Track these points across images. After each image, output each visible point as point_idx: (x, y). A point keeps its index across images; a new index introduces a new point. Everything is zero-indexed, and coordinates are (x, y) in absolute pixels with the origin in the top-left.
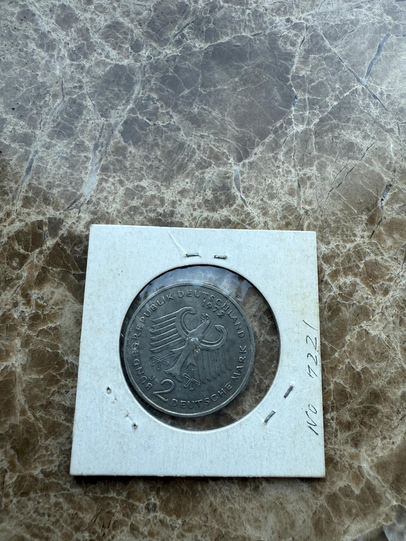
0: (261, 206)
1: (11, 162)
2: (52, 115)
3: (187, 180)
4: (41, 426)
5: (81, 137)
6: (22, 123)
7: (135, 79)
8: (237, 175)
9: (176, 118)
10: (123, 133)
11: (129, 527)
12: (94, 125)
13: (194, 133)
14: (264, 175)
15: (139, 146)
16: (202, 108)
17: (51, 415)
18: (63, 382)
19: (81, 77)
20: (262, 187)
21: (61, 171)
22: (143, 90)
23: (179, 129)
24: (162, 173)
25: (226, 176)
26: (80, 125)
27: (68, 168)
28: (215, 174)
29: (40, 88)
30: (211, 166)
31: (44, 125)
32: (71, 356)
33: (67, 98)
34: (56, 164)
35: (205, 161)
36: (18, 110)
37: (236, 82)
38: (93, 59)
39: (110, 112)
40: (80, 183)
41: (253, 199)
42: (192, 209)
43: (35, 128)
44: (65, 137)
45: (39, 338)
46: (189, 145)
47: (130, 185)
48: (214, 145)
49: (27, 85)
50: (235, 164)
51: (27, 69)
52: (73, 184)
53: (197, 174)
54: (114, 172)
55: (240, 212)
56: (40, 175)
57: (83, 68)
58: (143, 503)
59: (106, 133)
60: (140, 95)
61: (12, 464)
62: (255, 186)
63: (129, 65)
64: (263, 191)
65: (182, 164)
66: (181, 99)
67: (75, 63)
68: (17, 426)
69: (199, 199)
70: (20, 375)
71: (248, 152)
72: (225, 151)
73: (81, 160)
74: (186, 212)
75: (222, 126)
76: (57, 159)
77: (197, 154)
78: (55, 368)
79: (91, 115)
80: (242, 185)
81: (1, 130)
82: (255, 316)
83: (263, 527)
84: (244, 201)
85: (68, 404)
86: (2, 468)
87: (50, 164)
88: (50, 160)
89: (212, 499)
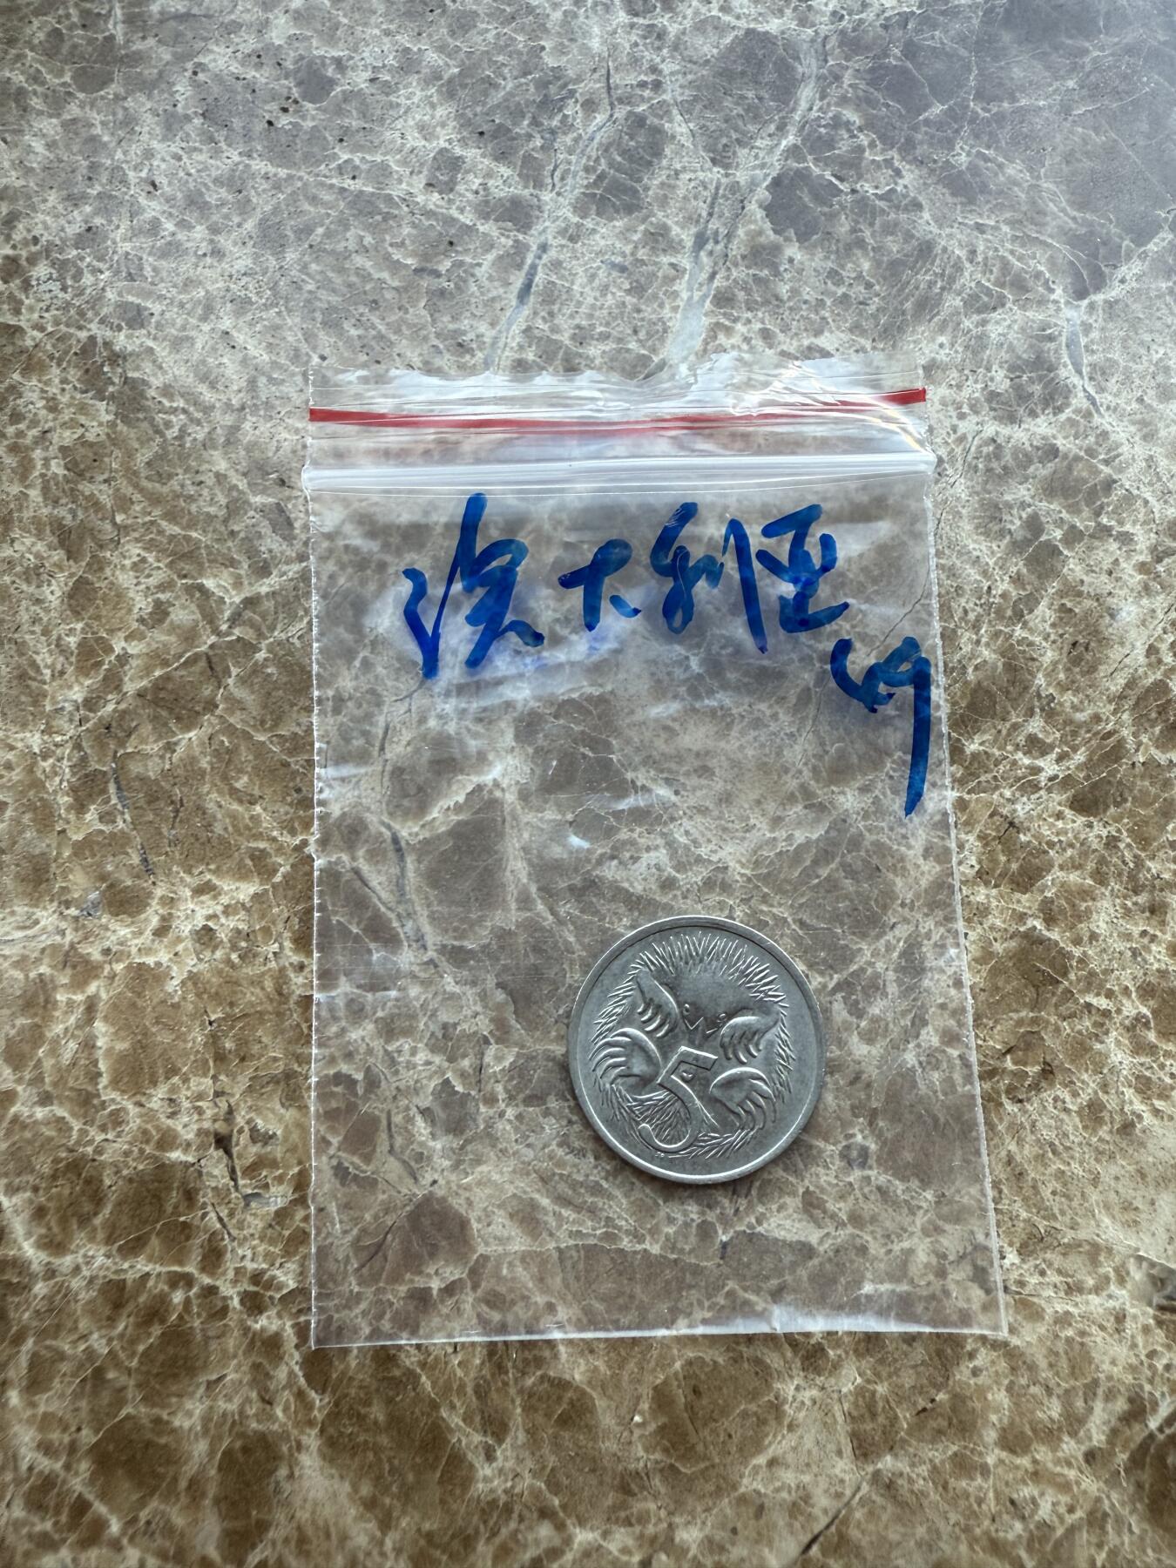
0: (1139, 417)
1: (478, 272)
2: (583, 152)
3: (942, 339)
4: (572, 939)
5: (660, 214)
6: (505, 171)
7: (800, 70)
8: (1074, 334)
9: (910, 178)
10: (770, 210)
11: (799, 1200)
12: (692, 184)
13: (960, 220)
14: (1147, 337)
15: (815, 247)
16: (979, 153)
17: (596, 913)
18: (624, 834)
19: (658, 60)
20: (1140, 368)
21: (610, 301)
22: (822, 98)
23: (918, 206)
24: (875, 316)
25: (1044, 335)
26: (656, 182)
27: (628, 292)
28: (1016, 327)
29: (550, 82)
30: (1003, 305)
31: (563, 179)
32: (643, 770)
33: (621, 112)
34: (596, 283)
35: (989, 292)
36: (494, 137)
37: (1068, 91)
38: (689, 12)
39: (735, 153)
40: (659, 332)
41: (1115, 395)
42: (954, 414)
43: (539, 184)
44: (617, 211)
45: (562, 722)
46: (945, 250)
47: (791, 346)
48: (1012, 252)
49: (515, 73)
50: (1067, 303)
51: (515, 31)
52: (642, 335)
53: (967, 323)
54: (749, 309)
55: (1082, 429)
56: (556, 308)
57: (661, 35)
58: (834, 1144)
59: (725, 207)
60: (814, 114)
61: (501, 1027)
62: (1122, 364)
63: (783, 32)
64: (1142, 378)
65: (927, 297)
66: (924, 129)
67: (641, 21)
68: (510, 933)
69: (973, 389)
70: (513, 810)
71: (1102, 274)
72: (1041, 268)
73: (660, 274)
74: (939, 421)
75: (1033, 202)
76: (599, 268)
77: (967, 274)
78: (603, 797)
79: (685, 159)
80: (1086, 359)
81: (449, 187)
82: (1122, 697)
83: (1144, 1224)
84: (1094, 403)
85: (638, 888)
86: (475, 1033)
87: (581, 279)
88: (580, 270)
89: (1013, 1147)
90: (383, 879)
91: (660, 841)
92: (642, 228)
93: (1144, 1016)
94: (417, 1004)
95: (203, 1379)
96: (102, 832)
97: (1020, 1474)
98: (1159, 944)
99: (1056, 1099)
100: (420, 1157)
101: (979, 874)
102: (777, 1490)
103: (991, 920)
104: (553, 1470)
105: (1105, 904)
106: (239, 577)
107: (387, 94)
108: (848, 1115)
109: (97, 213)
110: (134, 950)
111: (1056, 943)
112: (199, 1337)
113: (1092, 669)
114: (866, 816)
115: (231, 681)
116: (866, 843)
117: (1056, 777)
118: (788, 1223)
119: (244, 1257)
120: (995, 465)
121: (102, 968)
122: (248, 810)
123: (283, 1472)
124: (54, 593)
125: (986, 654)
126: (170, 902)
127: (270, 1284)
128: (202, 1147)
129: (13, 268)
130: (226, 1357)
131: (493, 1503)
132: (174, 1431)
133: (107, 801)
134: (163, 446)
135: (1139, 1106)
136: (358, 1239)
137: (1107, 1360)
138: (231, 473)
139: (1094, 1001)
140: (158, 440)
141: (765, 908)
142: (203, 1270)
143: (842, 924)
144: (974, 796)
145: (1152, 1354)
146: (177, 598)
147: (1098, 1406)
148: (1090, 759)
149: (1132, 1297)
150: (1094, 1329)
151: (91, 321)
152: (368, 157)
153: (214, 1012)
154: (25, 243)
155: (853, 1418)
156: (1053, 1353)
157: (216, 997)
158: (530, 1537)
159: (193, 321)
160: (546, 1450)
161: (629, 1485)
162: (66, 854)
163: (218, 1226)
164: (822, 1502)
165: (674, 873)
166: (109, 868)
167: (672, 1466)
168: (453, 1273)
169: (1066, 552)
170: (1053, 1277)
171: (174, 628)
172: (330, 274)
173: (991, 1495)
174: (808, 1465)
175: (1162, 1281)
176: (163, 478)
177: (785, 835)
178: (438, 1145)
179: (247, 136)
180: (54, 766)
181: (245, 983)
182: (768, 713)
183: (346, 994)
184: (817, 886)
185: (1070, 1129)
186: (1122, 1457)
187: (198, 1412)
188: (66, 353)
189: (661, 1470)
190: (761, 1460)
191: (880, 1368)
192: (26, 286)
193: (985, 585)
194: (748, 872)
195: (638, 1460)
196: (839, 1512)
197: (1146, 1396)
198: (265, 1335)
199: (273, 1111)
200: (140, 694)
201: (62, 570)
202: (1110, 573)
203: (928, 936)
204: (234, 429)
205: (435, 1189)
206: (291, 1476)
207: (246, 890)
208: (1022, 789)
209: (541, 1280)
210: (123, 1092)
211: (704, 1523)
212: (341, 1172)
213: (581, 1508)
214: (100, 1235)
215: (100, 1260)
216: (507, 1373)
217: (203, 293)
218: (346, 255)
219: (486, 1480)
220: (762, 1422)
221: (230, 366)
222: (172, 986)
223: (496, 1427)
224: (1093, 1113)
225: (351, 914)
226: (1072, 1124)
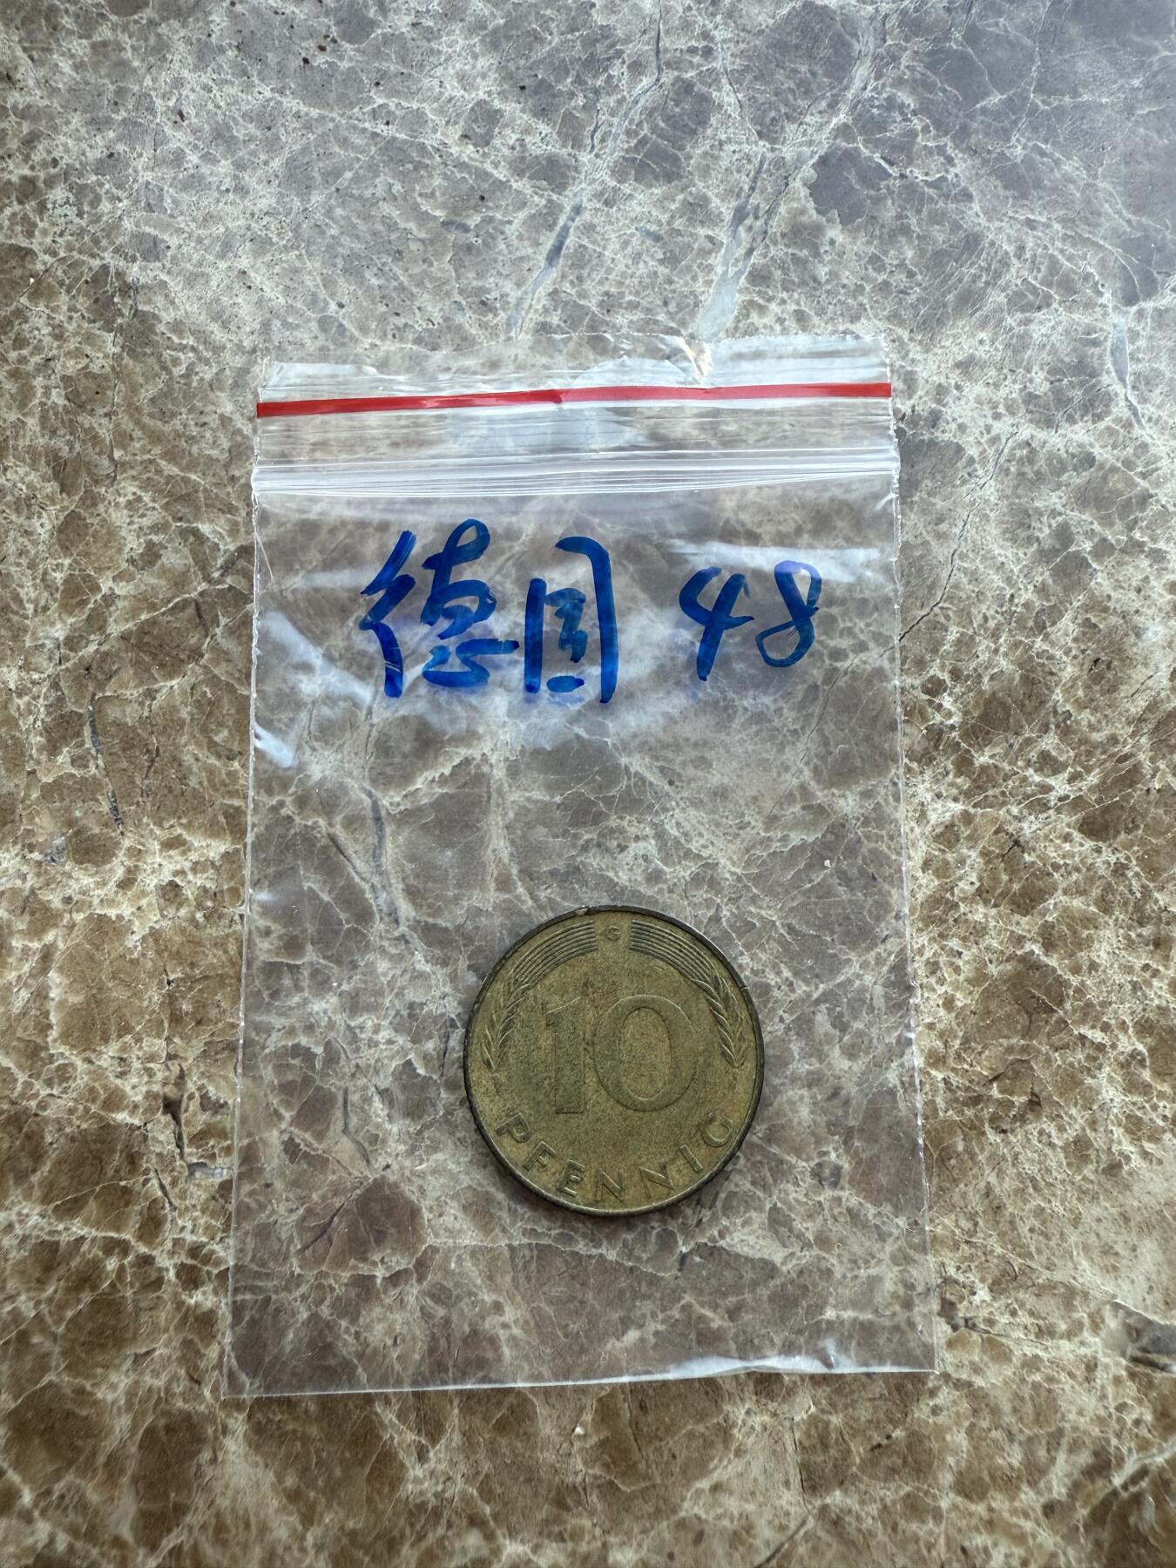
1: (508, 229)
2: (626, 115)
3: (982, 335)
5: (701, 185)
6: (544, 128)
7: (857, 47)
8: (1121, 340)
9: (962, 168)
10: (814, 189)
11: (765, 1216)
12: (736, 156)
13: (1011, 214)
15: (858, 229)
16: (1036, 148)
17: (578, 900)
18: (613, 822)
19: (711, 26)
21: (642, 269)
22: (876, 79)
23: (968, 197)
24: (914, 307)
25: (1088, 340)
26: (698, 152)
27: (662, 262)
28: (1060, 329)
29: (597, 41)
30: (1049, 305)
31: (603, 140)
32: (638, 756)
33: (668, 77)
34: (630, 248)
35: (1035, 291)
36: (536, 93)
37: (1133, 89)
39: (783, 128)
40: (688, 307)
41: (1159, 407)
42: (989, 413)
43: (577, 144)
44: (657, 178)
46: (992, 243)
47: (825, 330)
48: (1062, 251)
49: (562, 28)
50: (1115, 308)
52: (672, 307)
53: (1010, 321)
54: (785, 289)
55: (1121, 439)
56: (585, 272)
57: (716, 1)
58: (807, 1161)
59: (768, 182)
60: (868, 94)
62: (1168, 375)
63: (842, 8)
65: (970, 292)
66: (980, 118)
68: (487, 914)
69: (1011, 389)
70: (500, 787)
71: (1154, 281)
72: (1091, 270)
73: (696, 246)
74: (973, 419)
75: (1088, 202)
76: (632, 235)
77: (1013, 270)
78: (594, 780)
79: (731, 130)
80: (1131, 367)
81: (485, 141)
82: (1141, 720)
83: (1124, 1270)
84: (1135, 413)
85: (623, 878)
86: (443, 1015)
87: (614, 245)
88: (613, 236)
89: (992, 1179)
90: (359, 848)
91: (648, 831)
92: (680, 197)
93: (1140, 1053)
94: (384, 980)
95: (130, 1351)
96: (73, 776)
97: (974, 1521)
98: (1161, 980)
99: (1041, 1133)
100: (374, 1139)
101: (979, 892)
102: (719, 1517)
103: (987, 941)
104: (487, 1476)
105: (1107, 933)
106: (236, 524)
107: (429, 41)
108: (823, 1131)
109: (120, 139)
110: (96, 901)
111: (1054, 970)
112: (130, 1308)
113: (1113, 689)
114: (866, 822)
115: (218, 631)
116: (864, 850)
117: (1067, 797)
118: (752, 1240)
119: (183, 1228)
120: (1027, 469)
121: (61, 916)
122: (225, 765)
123: (206, 1455)
124: (44, 526)
125: (1004, 664)
126: (136, 853)
127: (208, 1259)
128: (150, 1110)
129: (29, 189)
130: (156, 1330)
131: (422, 1507)
132: (96, 1403)
133: (83, 743)
134: (168, 384)
135: (1128, 1147)
136: (303, 1219)
137: (1074, 1409)
138: (237, 417)
139: (1089, 1033)
140: (164, 376)
141: (753, 909)
142: (140, 1238)
143: (832, 932)
144: (980, 811)
145: (1121, 1408)
146: (171, 540)
147: (1061, 1457)
148: (1103, 782)
149: (1106, 1346)
150: (1063, 1377)
151: (105, 249)
152: (405, 104)
153: (174, 971)
154: (44, 164)
155: (804, 1448)
156: (1017, 1396)
157: (177, 956)
158: (458, 1545)
159: (211, 258)
160: (481, 1454)
161: (564, 1498)
162: (35, 796)
163: (160, 1193)
164: (765, 1533)
165: (661, 866)
166: (78, 814)
167: (611, 1483)
168: (400, 1262)
169: (1095, 565)
170: (1024, 1318)
171: (164, 572)
172: (355, 221)
173: (942, 1541)
174: (753, 1493)
175: (1138, 1332)
176: (165, 416)
177: (779, 835)
178: (394, 1128)
179: (281, 72)
180: (29, 704)
181: (207, 944)
182: (772, 707)
183: (312, 964)
184: (809, 890)
185: (1054, 1165)
186: (1083, 1513)
187: (122, 1385)
188: (77, 280)
189: (599, 1486)
190: (704, 1484)
191: (835, 1398)
192: (42, 208)
193: (1008, 592)
194: (739, 871)
195: (576, 1473)
196: (782, 1545)
197: (1112, 1450)
198: (199, 1312)
199: (225, 1078)
200: (124, 637)
201: (54, 503)
202: (1139, 590)
203: (921, 951)
204: (244, 371)
205: (388, 1173)
206: (214, 1460)
207: (217, 848)
208: (1030, 806)
209: (491, 1278)
210: (73, 1047)
211: (639, 1545)
212: (291, 1148)
213: (513, 1520)
214: (37, 1193)
215: (34, 1219)
216: (447, 1371)
217: (222, 230)
218: (374, 202)
219: (417, 1481)
220: (709, 1444)
221: (244, 307)
222: (132, 940)
223: (431, 1427)
224: (1079, 1150)
225: (325, 882)
226: (1056, 1159)
